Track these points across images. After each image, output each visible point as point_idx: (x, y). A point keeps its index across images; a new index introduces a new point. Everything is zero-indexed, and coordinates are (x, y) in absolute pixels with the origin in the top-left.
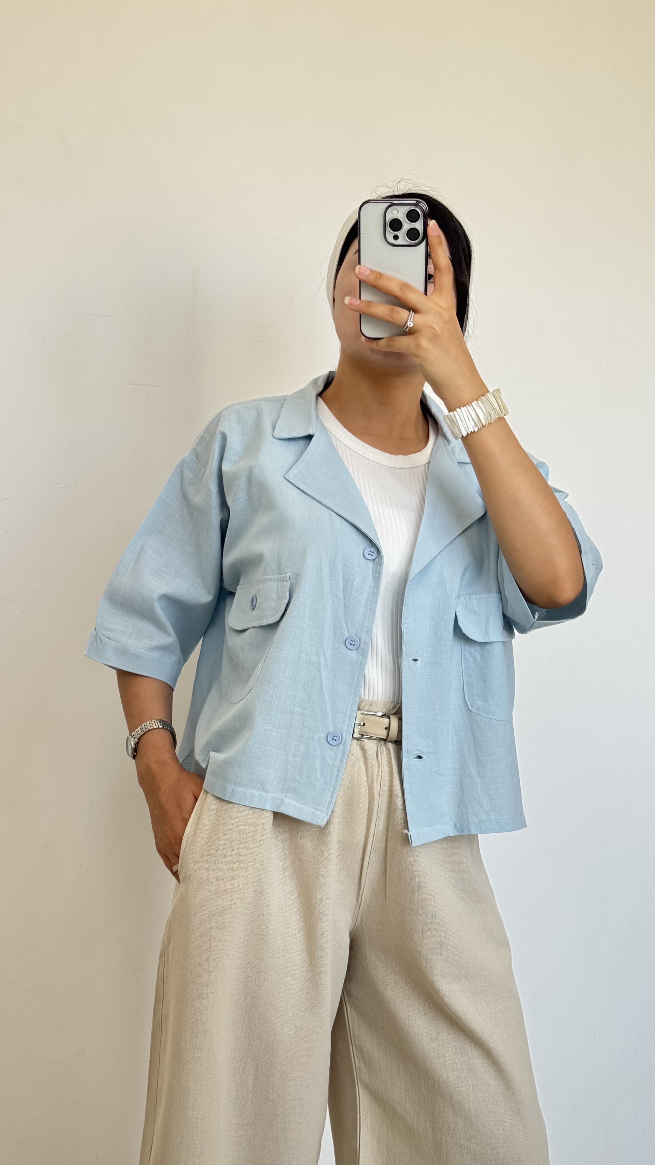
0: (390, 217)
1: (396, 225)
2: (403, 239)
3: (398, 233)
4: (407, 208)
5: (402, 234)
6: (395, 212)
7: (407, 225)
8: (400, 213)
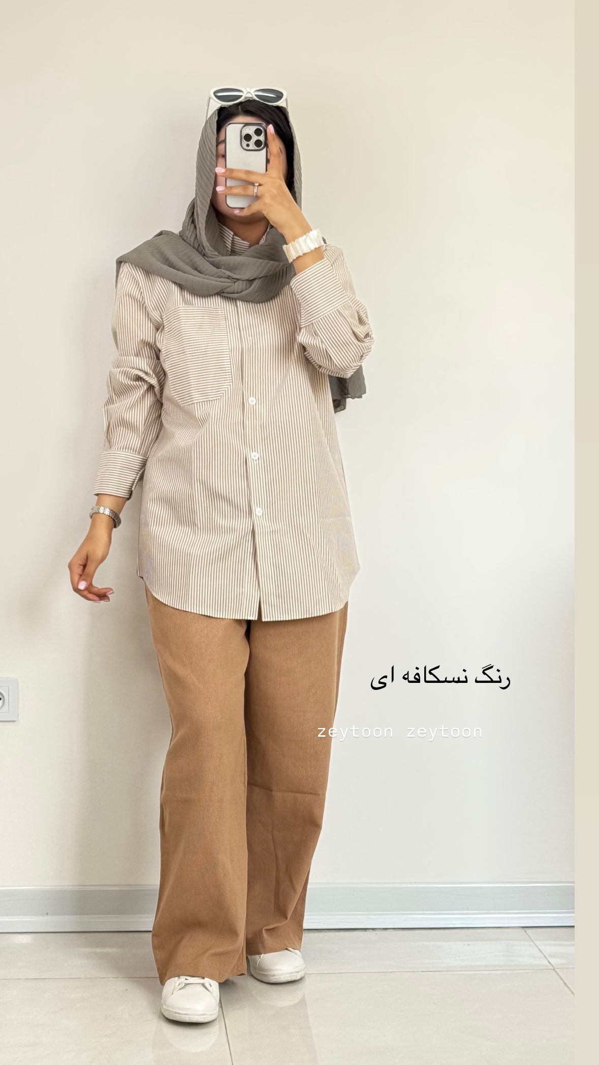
0: (244, 133)
1: (248, 137)
2: (252, 145)
3: (249, 143)
4: (255, 128)
5: (252, 143)
6: (247, 130)
7: (255, 138)
8: (251, 130)
